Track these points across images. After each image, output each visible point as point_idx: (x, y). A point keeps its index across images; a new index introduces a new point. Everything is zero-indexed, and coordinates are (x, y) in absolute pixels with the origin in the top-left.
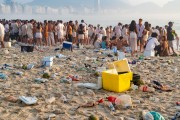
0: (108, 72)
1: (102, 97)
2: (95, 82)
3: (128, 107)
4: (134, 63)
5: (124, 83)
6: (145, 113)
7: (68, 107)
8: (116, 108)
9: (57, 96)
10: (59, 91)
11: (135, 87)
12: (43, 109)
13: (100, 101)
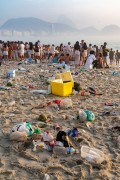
0: (56, 81)
1: (50, 100)
2: (46, 89)
3: (69, 108)
4: (76, 74)
5: (68, 89)
6: (81, 111)
7: (25, 108)
8: (61, 108)
9: (17, 100)
10: (19, 96)
11: (75, 92)
12: (6, 110)
13: (49, 104)
